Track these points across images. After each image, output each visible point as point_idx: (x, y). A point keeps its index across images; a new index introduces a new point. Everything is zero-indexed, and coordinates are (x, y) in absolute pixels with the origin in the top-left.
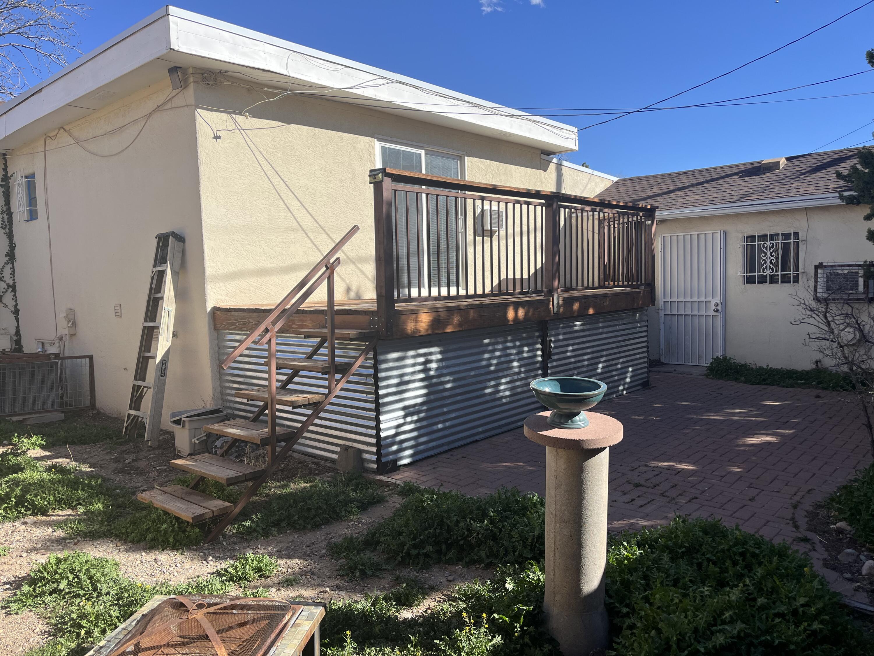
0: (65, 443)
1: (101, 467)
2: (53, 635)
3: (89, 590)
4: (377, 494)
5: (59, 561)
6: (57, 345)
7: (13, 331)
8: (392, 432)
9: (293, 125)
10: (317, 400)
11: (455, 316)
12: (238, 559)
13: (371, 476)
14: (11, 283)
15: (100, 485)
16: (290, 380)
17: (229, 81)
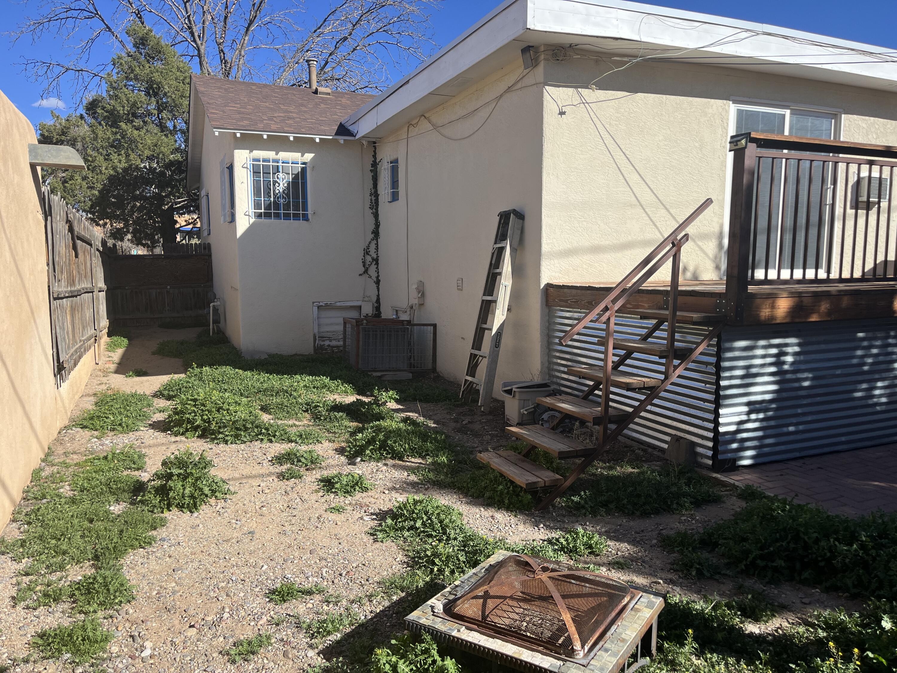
0: (415, 400)
1: (444, 424)
2: (411, 567)
3: (439, 533)
4: (713, 492)
5: (416, 502)
6: (408, 313)
7: (374, 299)
8: (733, 428)
9: (640, 94)
10: (651, 385)
11: (823, 303)
12: (570, 532)
13: (705, 472)
14: (375, 256)
15: (444, 441)
16: (621, 362)
17: (578, 54)
